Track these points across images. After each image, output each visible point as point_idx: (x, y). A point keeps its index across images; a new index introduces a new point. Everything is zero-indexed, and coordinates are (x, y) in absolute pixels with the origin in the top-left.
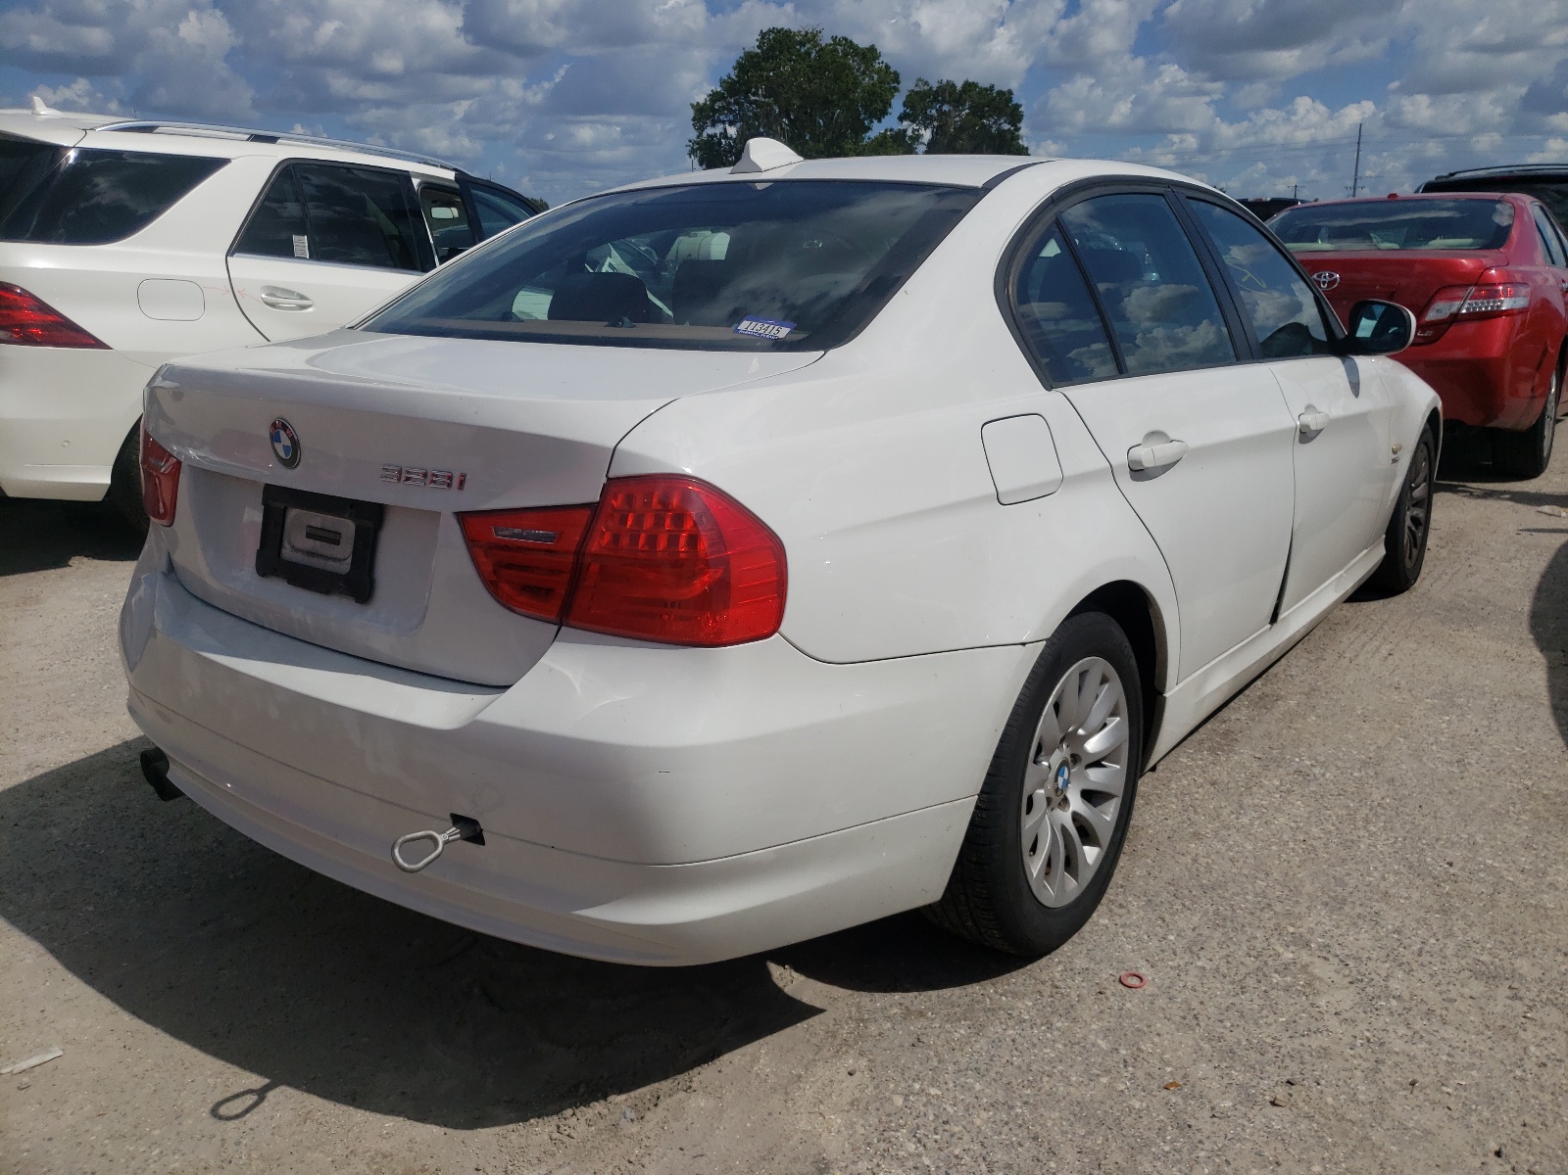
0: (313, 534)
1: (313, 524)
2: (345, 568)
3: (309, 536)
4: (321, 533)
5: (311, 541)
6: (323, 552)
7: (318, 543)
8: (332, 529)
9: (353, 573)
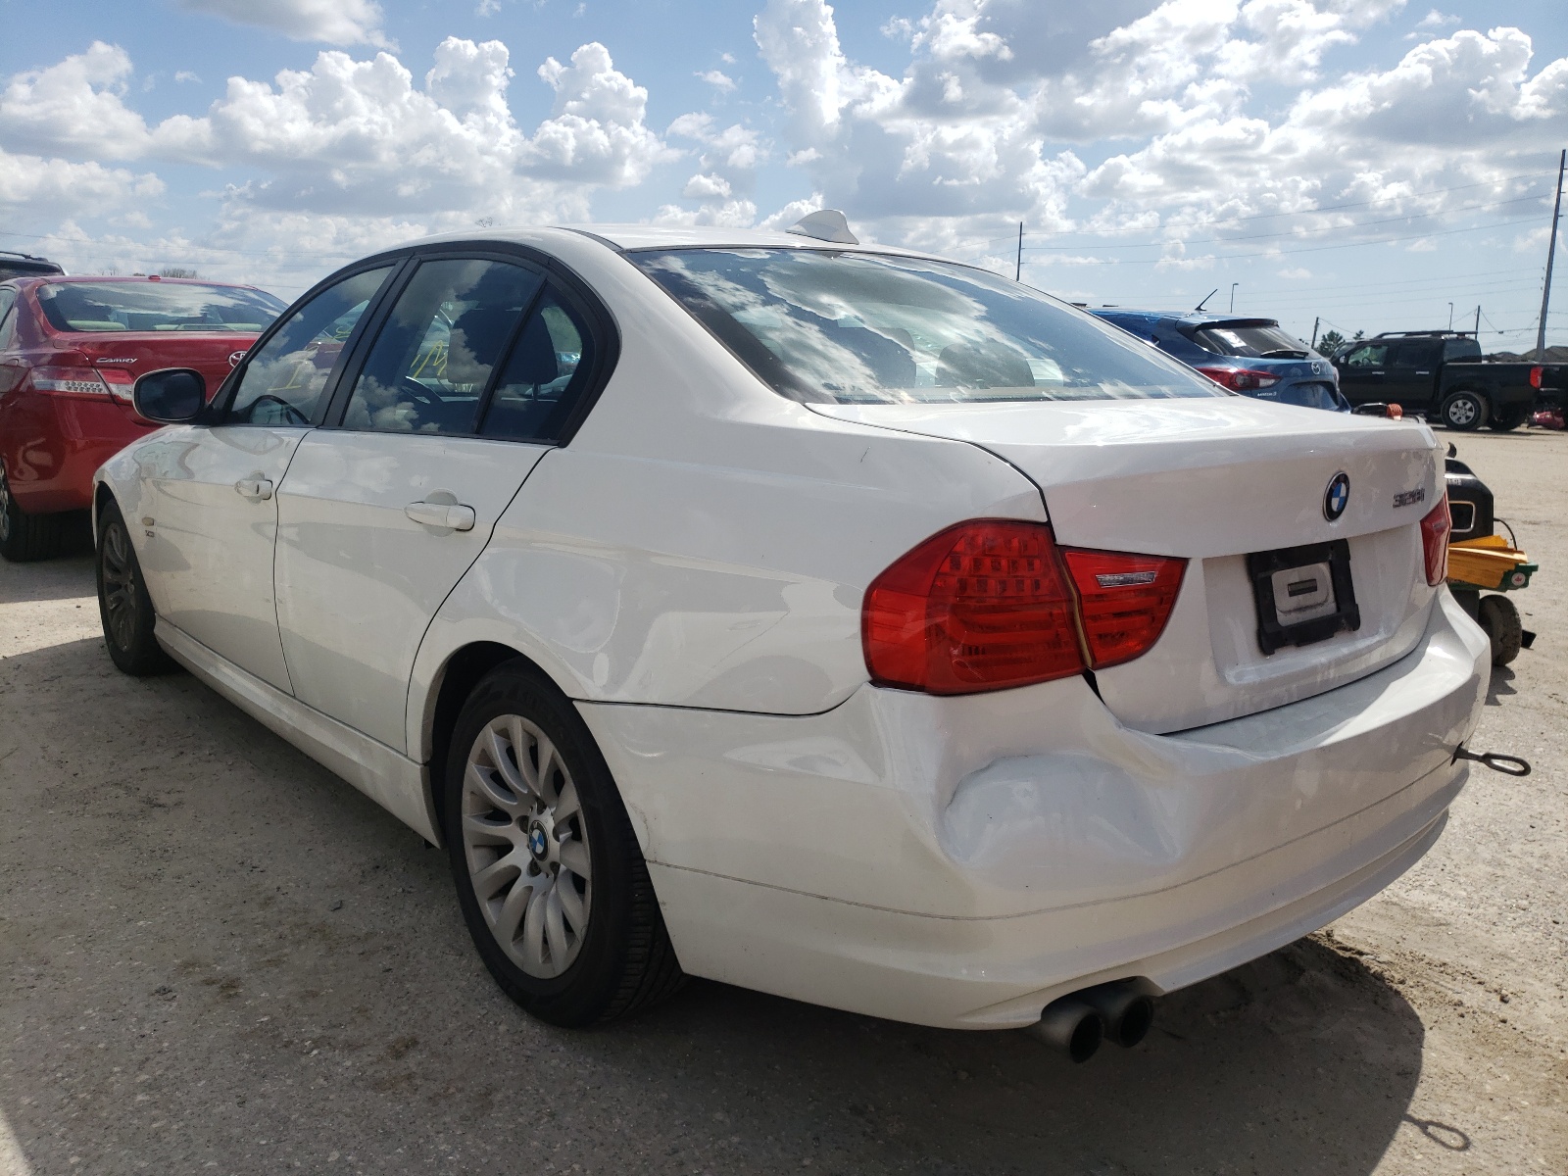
0: (1295, 590)
1: (1292, 581)
2: (1330, 608)
3: (1292, 594)
4: (1301, 587)
5: (1295, 598)
6: (1308, 603)
7: (1301, 597)
8: (1308, 579)
9: (1338, 609)
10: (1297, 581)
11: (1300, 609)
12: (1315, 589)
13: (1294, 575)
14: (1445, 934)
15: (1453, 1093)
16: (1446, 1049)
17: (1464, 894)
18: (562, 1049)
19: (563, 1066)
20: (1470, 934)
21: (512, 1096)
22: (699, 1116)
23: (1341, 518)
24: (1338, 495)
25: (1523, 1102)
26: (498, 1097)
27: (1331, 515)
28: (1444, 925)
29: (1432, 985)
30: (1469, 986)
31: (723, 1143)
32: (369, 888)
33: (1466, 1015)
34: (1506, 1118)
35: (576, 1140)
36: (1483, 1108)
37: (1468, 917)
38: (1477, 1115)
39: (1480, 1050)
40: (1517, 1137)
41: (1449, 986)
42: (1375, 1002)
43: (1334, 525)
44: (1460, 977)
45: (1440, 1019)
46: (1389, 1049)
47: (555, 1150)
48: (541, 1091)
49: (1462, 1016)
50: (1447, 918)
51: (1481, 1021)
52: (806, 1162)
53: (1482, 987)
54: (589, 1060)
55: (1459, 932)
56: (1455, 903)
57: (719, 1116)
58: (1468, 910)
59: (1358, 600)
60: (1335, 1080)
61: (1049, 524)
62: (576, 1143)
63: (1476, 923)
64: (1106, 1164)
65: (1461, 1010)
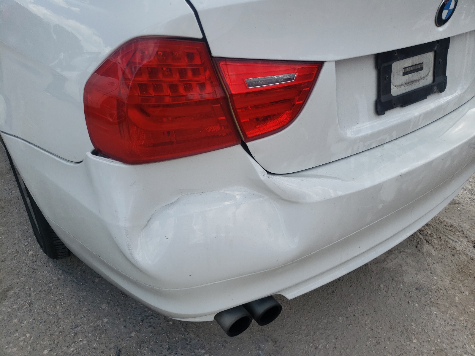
0: (408, 71)
1: (407, 66)
2: (428, 80)
3: (404, 74)
4: (412, 68)
5: (407, 76)
6: (415, 78)
7: (410, 75)
8: (418, 63)
9: (434, 80)
10: (410, 65)
11: (408, 83)
12: (421, 69)
13: (408, 62)
14: (457, 209)
15: (439, 301)
16: (442, 275)
17: (470, 187)
18: (51, 265)
19: (48, 275)
20: (468, 209)
21: (18, 292)
22: (95, 306)
23: (447, 24)
24: (448, 8)
25: (471, 309)
26: (12, 292)
27: (440, 21)
28: (457, 204)
29: (445, 237)
30: (461, 239)
31: (99, 322)
32: (10, 175)
33: (456, 255)
34: (462, 319)
35: (35, 319)
36: (452, 312)
37: (469, 200)
38: (448, 315)
39: (458, 276)
40: (464, 330)
41: (452, 238)
42: (417, 247)
43: (441, 29)
44: (458, 234)
45: (443, 257)
46: (416, 274)
47: (23, 325)
48: (32, 289)
49: (453, 255)
50: (460, 200)
51: (461, 258)
52: (133, 335)
53: (466, 239)
54: (60, 272)
55: (463, 208)
56: (465, 192)
57: (104, 306)
58: (469, 196)
59: (448, 74)
60: (387, 292)
61: (204, 39)
62: (34, 321)
63: (472, 203)
64: (268, 341)
65: (454, 252)
